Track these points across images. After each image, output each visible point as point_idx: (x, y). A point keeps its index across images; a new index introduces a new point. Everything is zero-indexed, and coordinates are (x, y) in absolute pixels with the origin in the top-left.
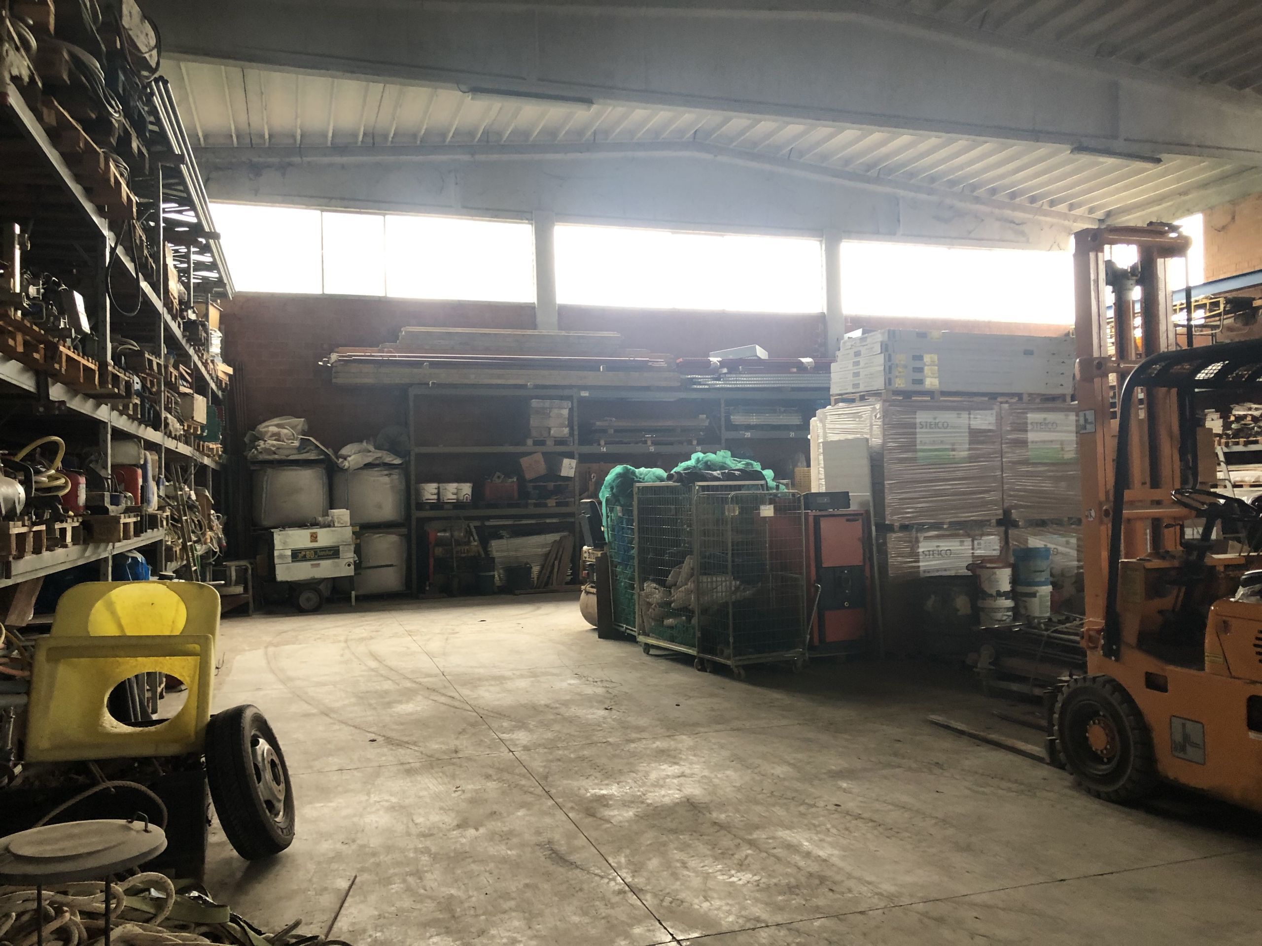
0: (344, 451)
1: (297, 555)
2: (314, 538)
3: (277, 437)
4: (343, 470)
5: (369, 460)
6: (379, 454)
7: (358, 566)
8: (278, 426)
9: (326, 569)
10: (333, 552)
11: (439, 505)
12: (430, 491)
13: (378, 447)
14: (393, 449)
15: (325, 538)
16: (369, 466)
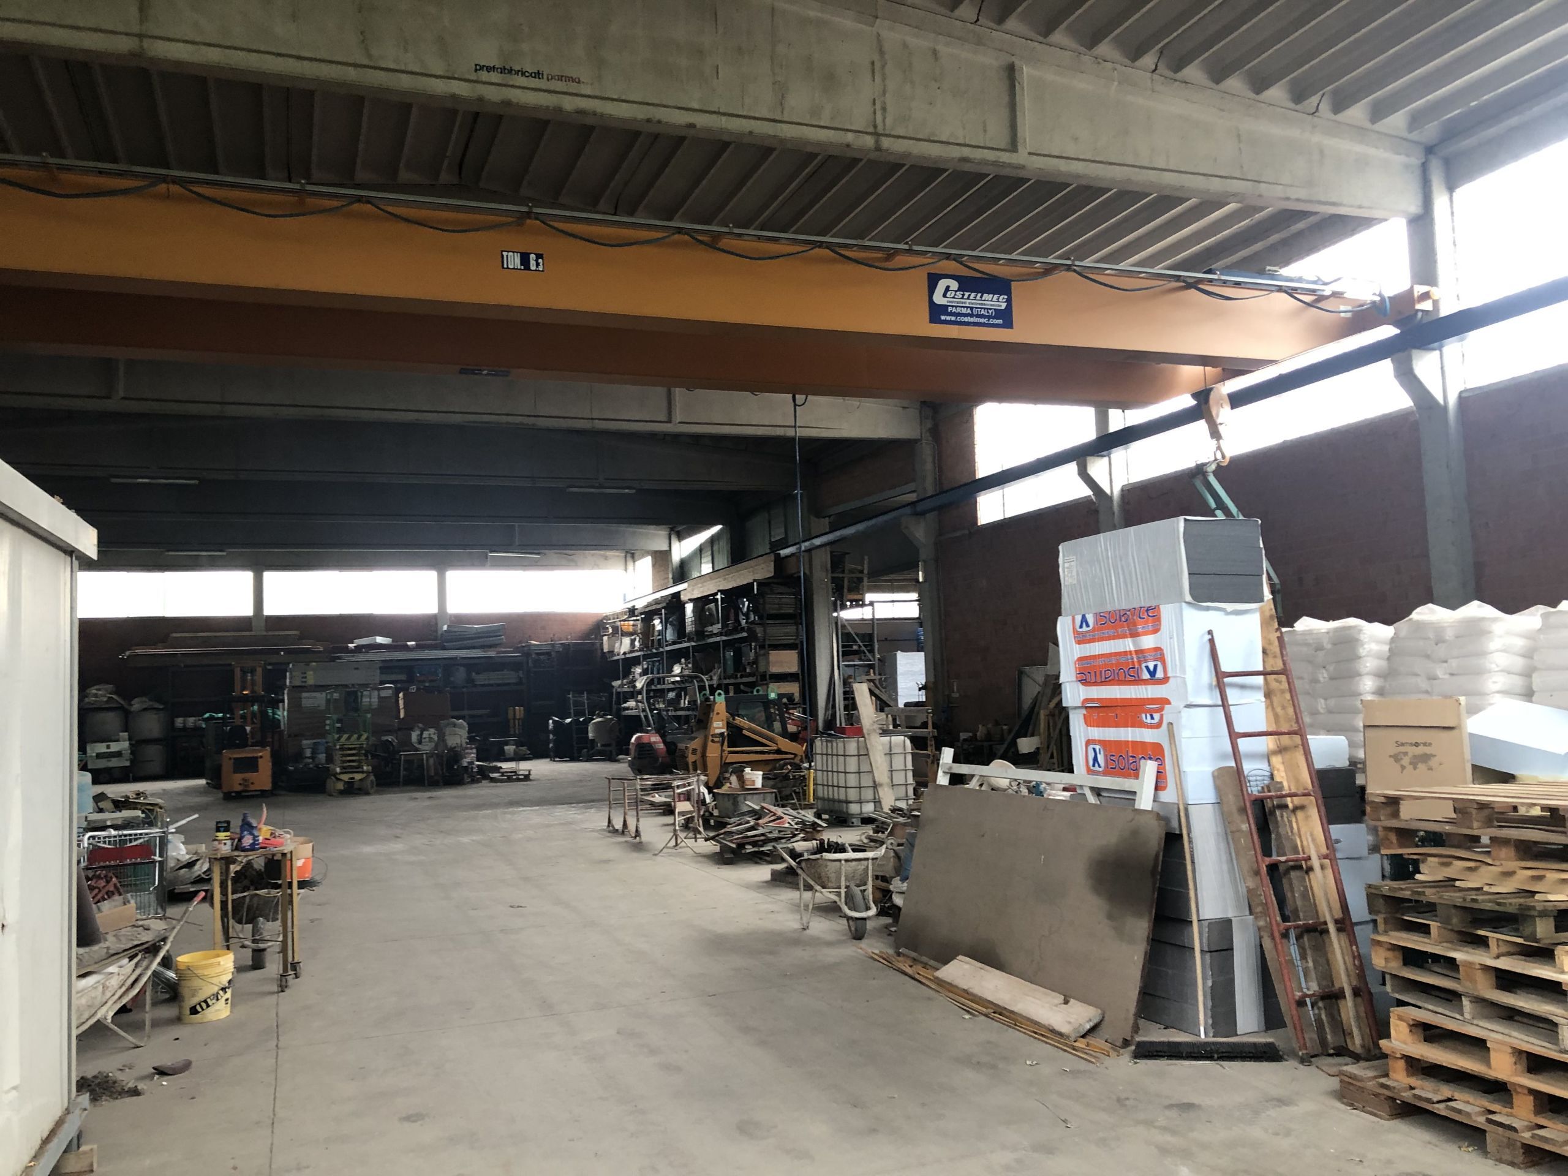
0: (133, 702)
1: (99, 756)
2: (108, 747)
3: (96, 695)
4: (131, 712)
5: (145, 706)
6: (151, 703)
7: (132, 761)
8: (97, 690)
9: (114, 763)
10: (119, 754)
11: (185, 729)
12: (179, 722)
13: (151, 700)
14: (158, 701)
15: (115, 747)
16: (145, 709)
